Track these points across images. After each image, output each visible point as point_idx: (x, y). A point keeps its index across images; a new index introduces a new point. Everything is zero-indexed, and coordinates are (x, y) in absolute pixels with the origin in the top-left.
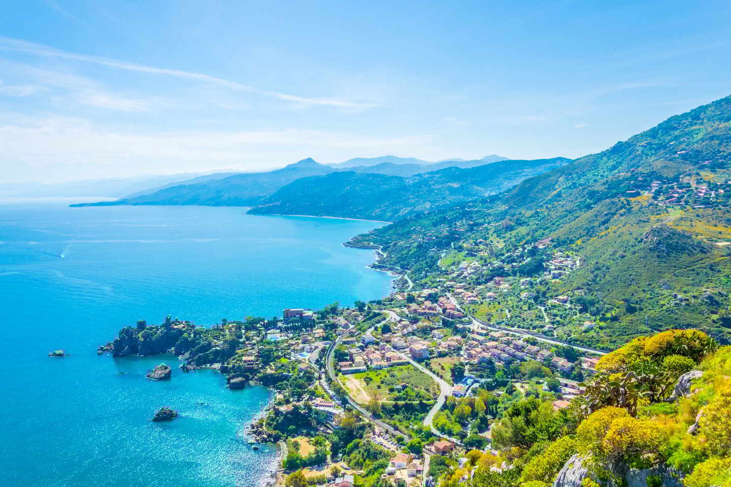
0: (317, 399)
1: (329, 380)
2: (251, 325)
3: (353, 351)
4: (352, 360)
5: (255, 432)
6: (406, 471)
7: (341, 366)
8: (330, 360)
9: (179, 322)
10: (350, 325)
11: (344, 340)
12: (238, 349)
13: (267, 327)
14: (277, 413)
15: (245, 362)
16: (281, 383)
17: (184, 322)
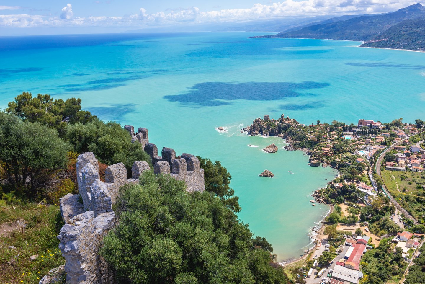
0: (362, 183)
1: (374, 172)
2: (335, 127)
3: (400, 155)
4: (397, 161)
5: (316, 196)
6: (406, 243)
7: (387, 164)
8: (380, 159)
9: (289, 119)
10: (406, 136)
11: (396, 147)
12: (321, 142)
13: (345, 129)
14: (332, 187)
15: (323, 150)
16: (342, 168)
17: (292, 120)
